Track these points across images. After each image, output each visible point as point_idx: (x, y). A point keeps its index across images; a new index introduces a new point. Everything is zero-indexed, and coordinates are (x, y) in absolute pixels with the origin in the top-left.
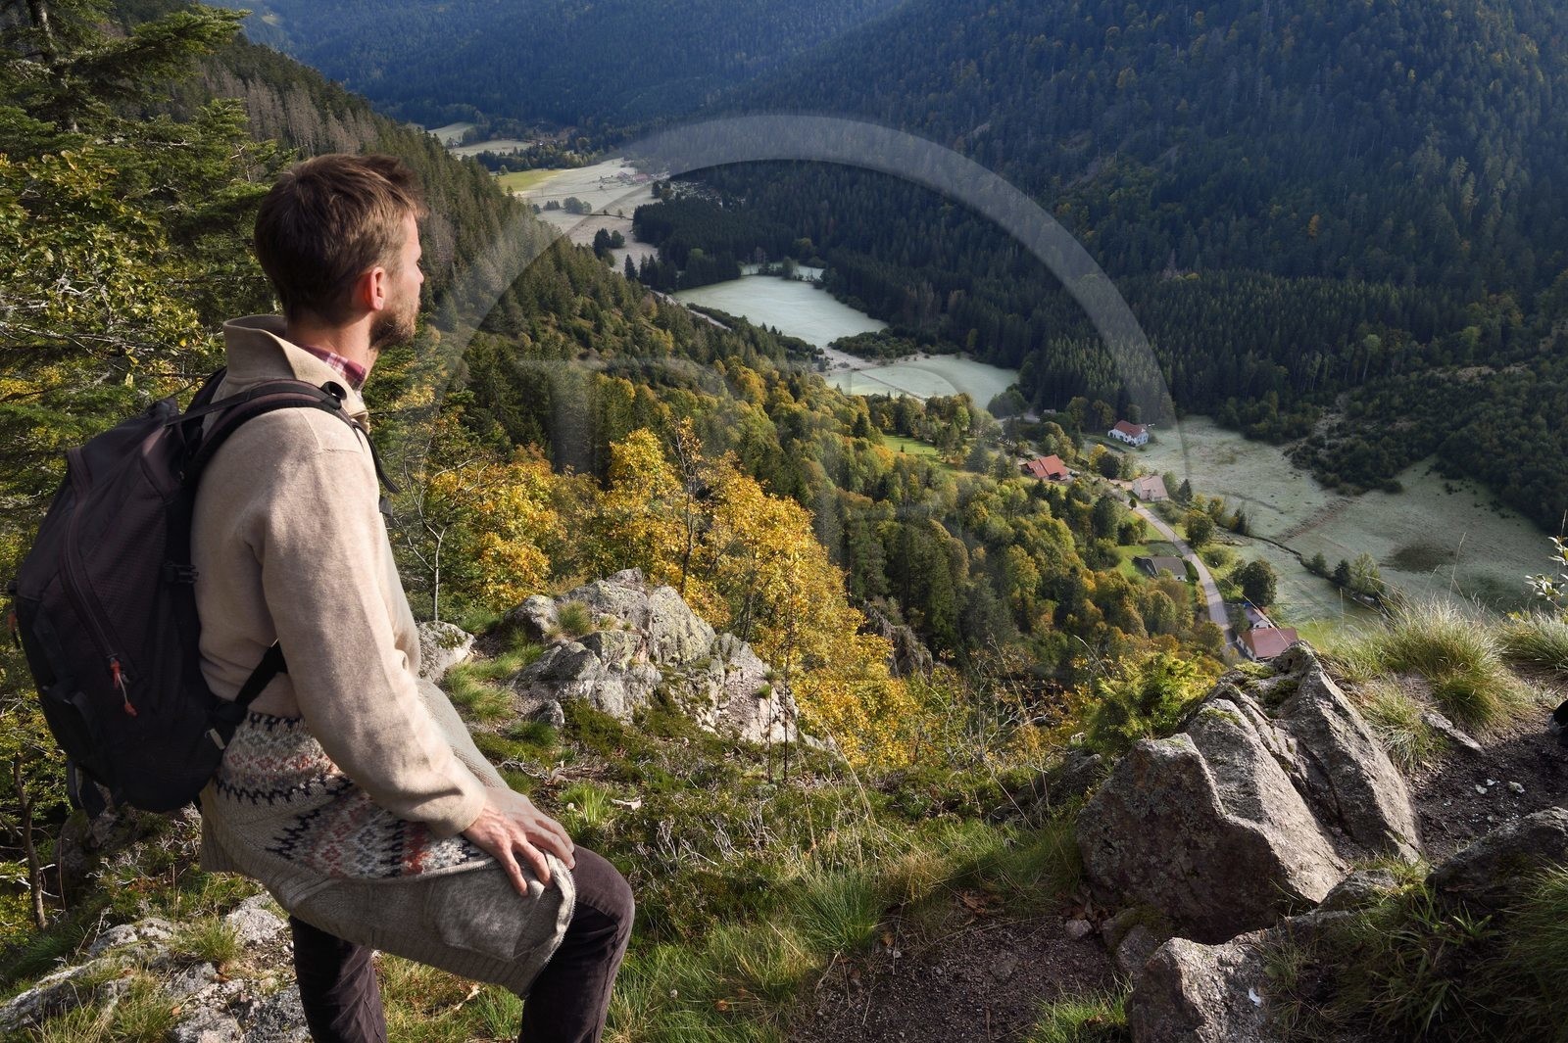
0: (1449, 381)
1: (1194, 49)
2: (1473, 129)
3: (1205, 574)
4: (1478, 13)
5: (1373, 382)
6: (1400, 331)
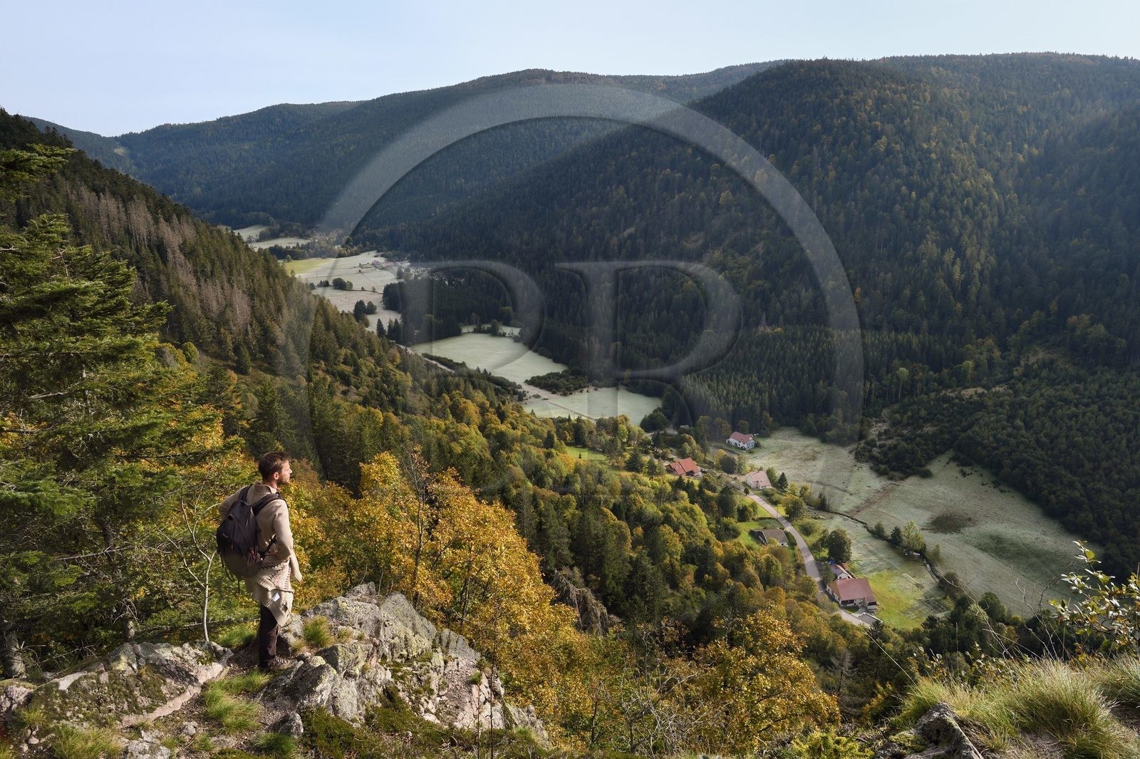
0: (956, 398)
2: (956, 230)
3: (801, 541)
4: (952, 155)
5: (906, 401)
6: (920, 365)
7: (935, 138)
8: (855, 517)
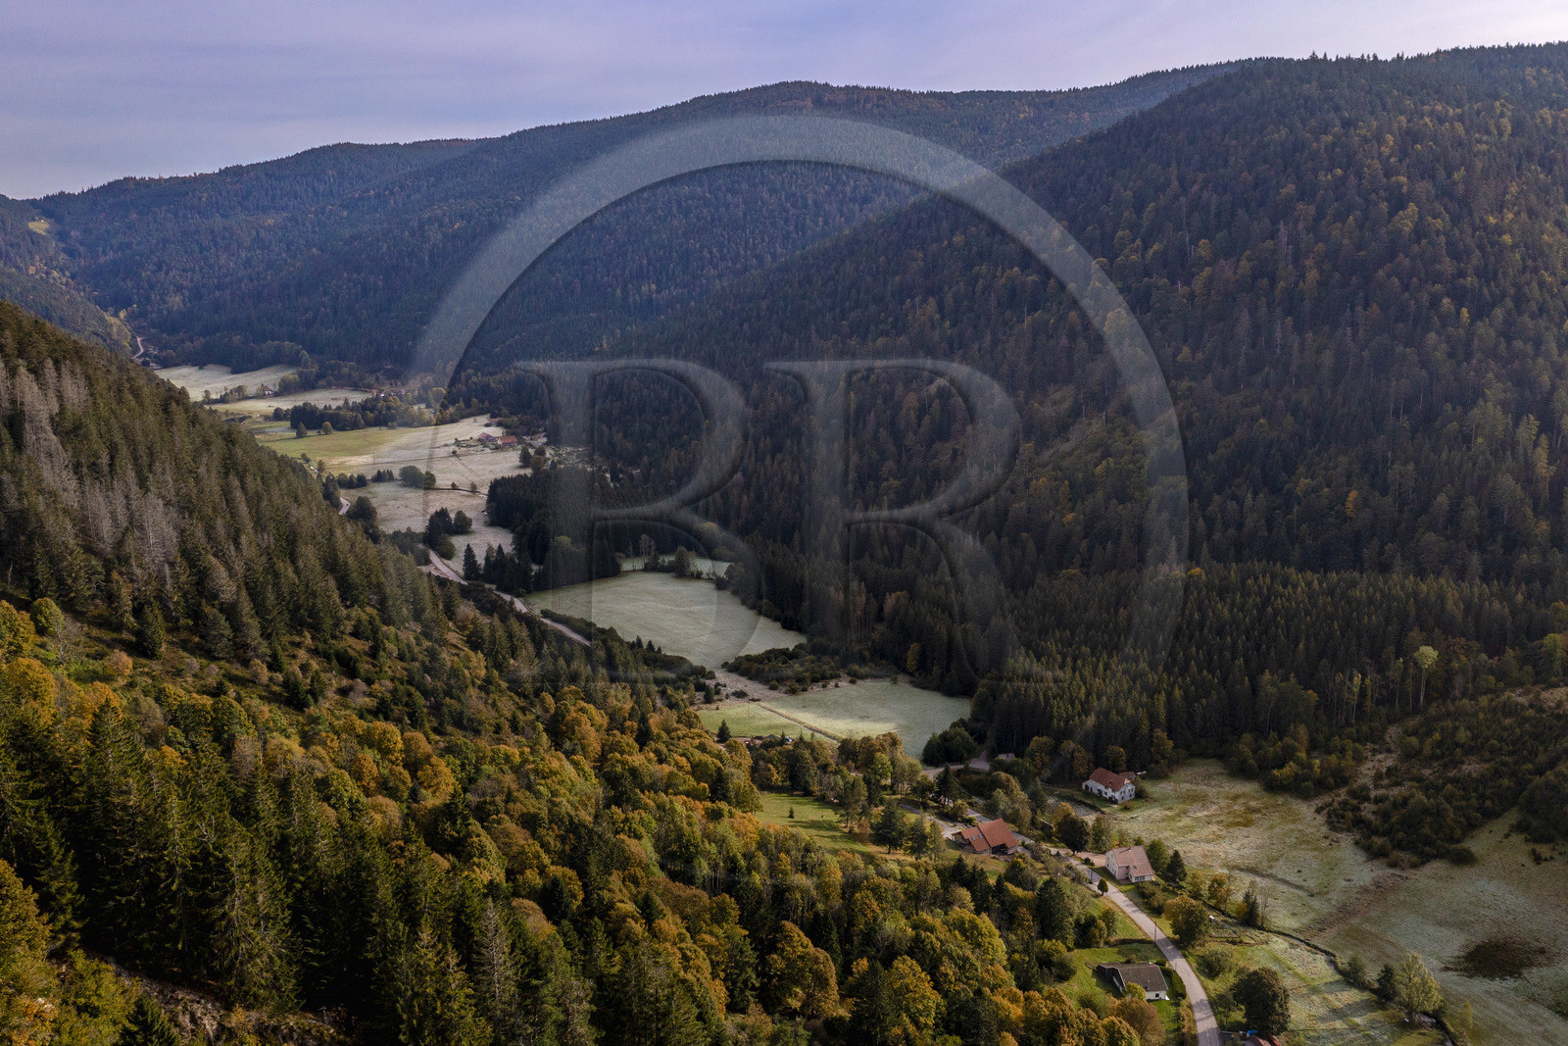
0: (1531, 706)
1: (1198, 283)
2: (1545, 379)
4: (1545, 237)
5: (1432, 711)
6: (1463, 641)
7: (1514, 204)
8: (1315, 942)
